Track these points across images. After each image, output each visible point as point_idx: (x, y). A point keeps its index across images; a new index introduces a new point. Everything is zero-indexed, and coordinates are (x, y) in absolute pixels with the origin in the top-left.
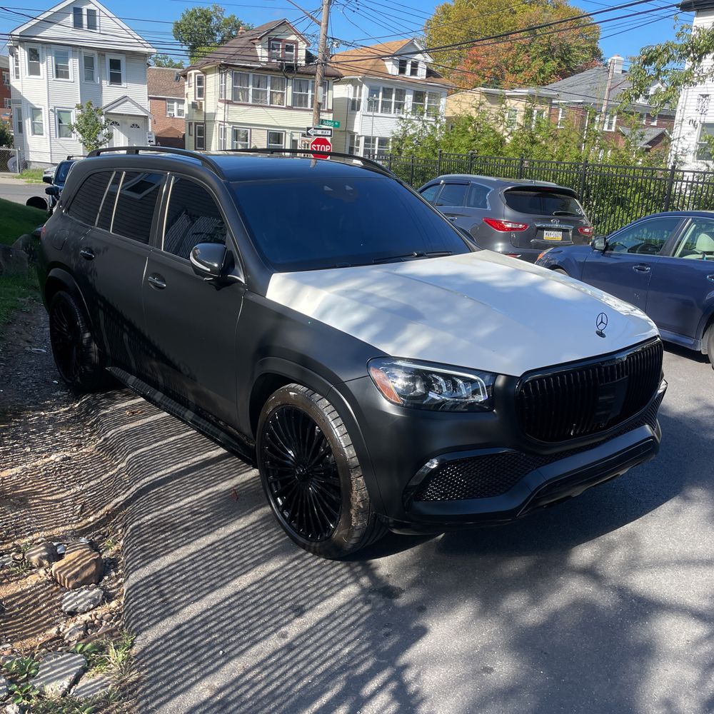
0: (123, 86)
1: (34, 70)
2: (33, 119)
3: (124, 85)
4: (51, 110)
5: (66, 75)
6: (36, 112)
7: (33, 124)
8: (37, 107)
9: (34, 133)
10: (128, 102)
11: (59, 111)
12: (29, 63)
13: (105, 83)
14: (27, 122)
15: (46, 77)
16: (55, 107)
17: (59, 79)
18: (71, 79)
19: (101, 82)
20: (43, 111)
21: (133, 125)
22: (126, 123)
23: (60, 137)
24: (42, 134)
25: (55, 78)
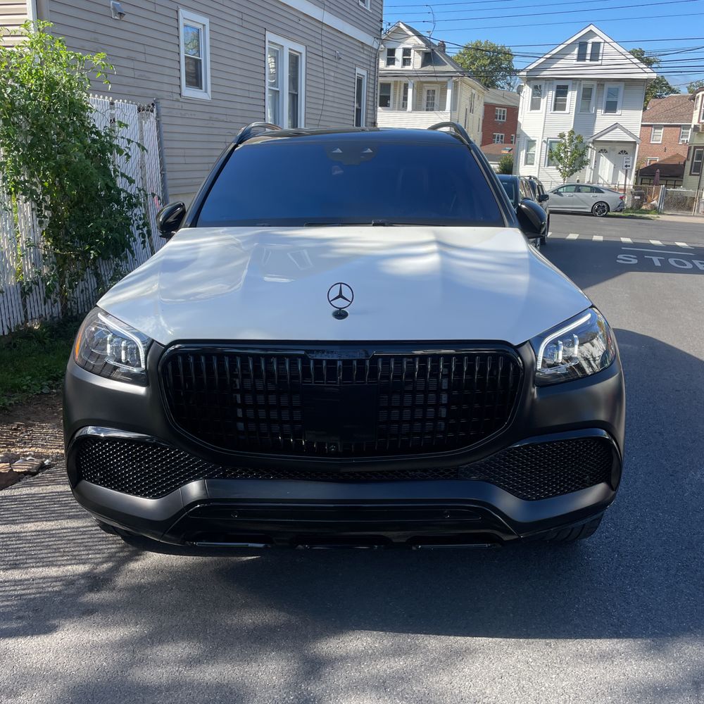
0: (617, 113)
1: (535, 105)
2: (527, 151)
3: (619, 112)
4: (545, 141)
5: (563, 107)
6: (531, 143)
7: (527, 156)
8: (533, 139)
9: (526, 163)
10: (618, 129)
11: (551, 142)
12: (532, 99)
13: (600, 112)
14: (522, 153)
15: (544, 111)
16: (548, 138)
17: (556, 112)
18: (567, 111)
19: (596, 111)
20: (537, 142)
21: (622, 151)
22: (614, 150)
23: (548, 165)
24: (533, 164)
25: (552, 112)
